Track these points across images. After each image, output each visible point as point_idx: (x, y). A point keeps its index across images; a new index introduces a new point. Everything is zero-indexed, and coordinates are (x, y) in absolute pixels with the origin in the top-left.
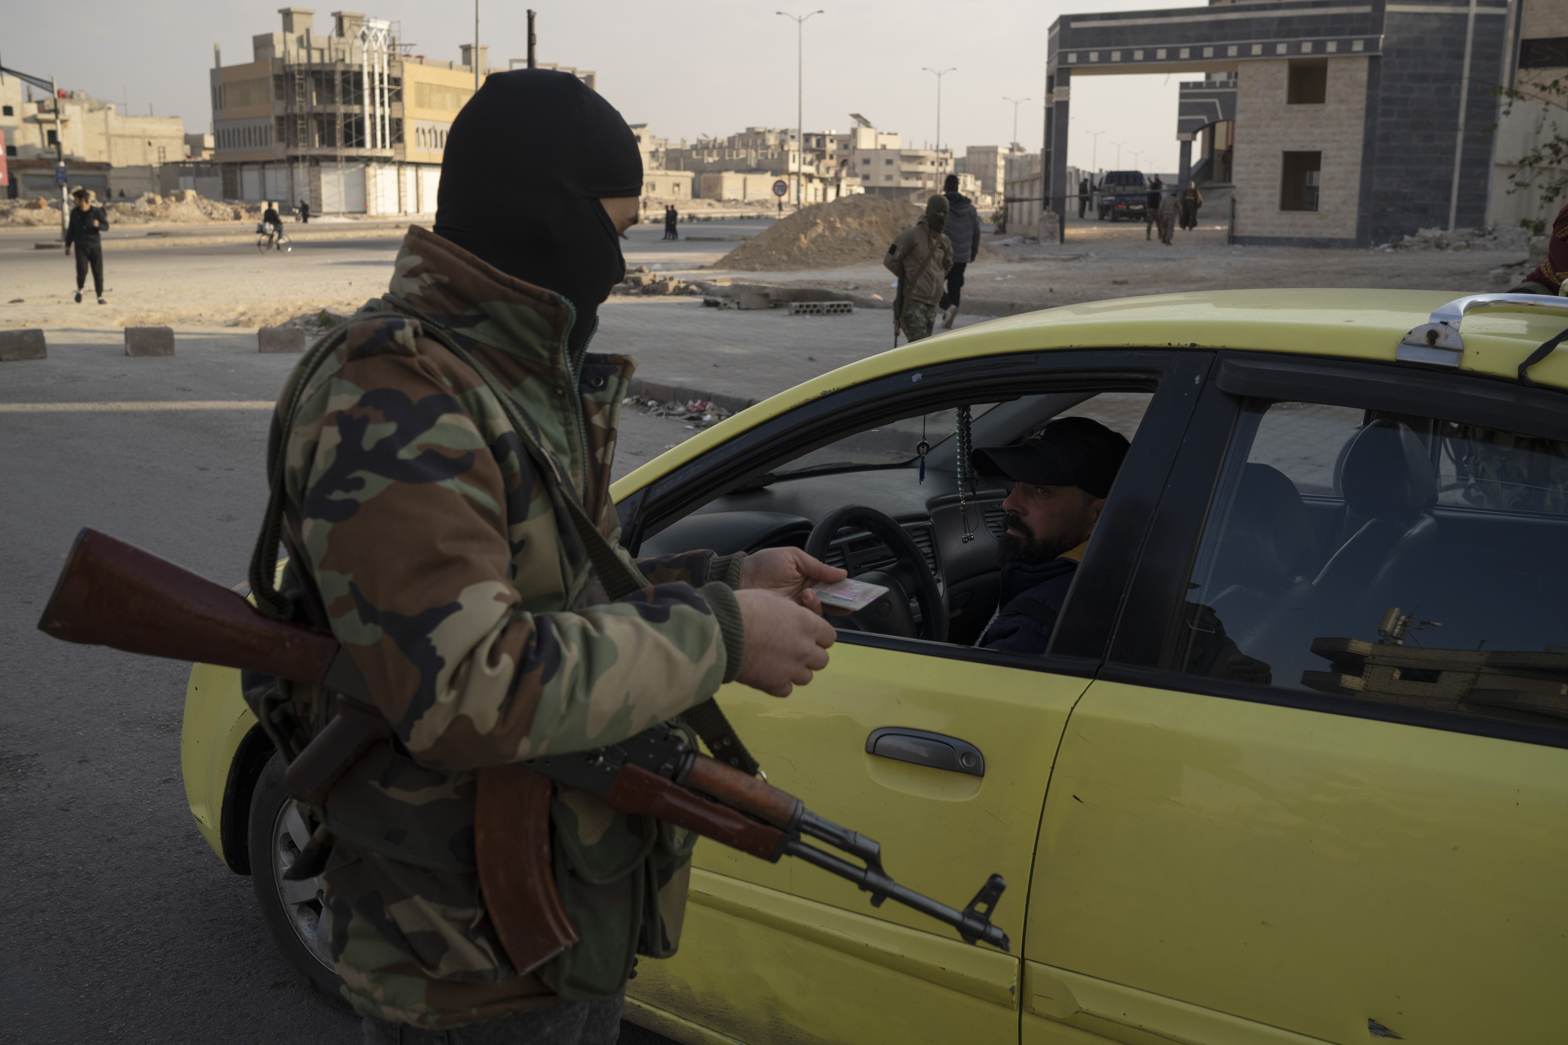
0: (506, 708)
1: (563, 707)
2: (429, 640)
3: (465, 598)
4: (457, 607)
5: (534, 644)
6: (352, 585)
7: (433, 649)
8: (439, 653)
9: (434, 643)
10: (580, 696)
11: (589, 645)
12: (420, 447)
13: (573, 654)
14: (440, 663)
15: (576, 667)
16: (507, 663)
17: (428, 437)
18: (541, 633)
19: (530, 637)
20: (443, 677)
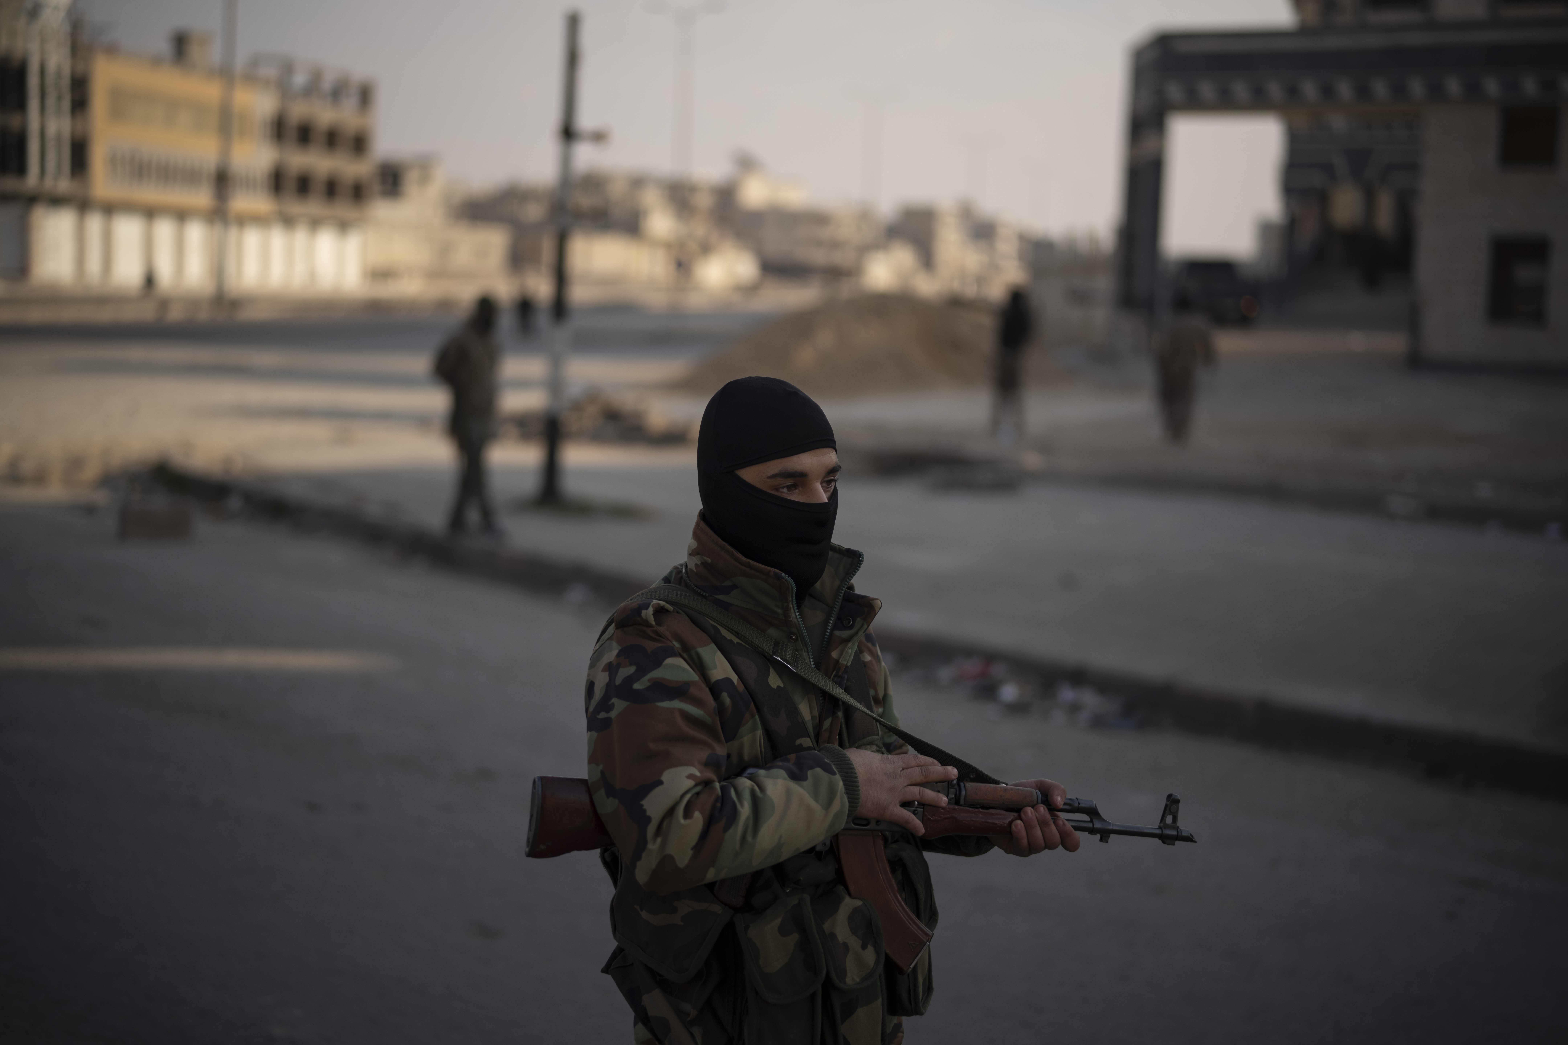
0: (698, 847)
1: (738, 846)
2: (642, 806)
3: (666, 776)
4: (661, 783)
5: (719, 805)
6: (602, 772)
7: (645, 811)
8: (648, 813)
9: (645, 807)
10: (749, 838)
11: (756, 804)
12: (649, 680)
13: (745, 810)
14: (649, 820)
15: (748, 818)
16: (698, 819)
17: (656, 674)
18: (724, 797)
19: (716, 800)
20: (651, 829)
